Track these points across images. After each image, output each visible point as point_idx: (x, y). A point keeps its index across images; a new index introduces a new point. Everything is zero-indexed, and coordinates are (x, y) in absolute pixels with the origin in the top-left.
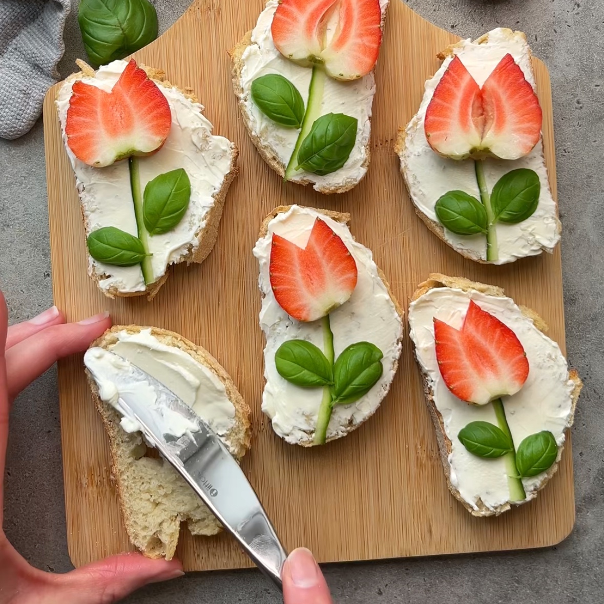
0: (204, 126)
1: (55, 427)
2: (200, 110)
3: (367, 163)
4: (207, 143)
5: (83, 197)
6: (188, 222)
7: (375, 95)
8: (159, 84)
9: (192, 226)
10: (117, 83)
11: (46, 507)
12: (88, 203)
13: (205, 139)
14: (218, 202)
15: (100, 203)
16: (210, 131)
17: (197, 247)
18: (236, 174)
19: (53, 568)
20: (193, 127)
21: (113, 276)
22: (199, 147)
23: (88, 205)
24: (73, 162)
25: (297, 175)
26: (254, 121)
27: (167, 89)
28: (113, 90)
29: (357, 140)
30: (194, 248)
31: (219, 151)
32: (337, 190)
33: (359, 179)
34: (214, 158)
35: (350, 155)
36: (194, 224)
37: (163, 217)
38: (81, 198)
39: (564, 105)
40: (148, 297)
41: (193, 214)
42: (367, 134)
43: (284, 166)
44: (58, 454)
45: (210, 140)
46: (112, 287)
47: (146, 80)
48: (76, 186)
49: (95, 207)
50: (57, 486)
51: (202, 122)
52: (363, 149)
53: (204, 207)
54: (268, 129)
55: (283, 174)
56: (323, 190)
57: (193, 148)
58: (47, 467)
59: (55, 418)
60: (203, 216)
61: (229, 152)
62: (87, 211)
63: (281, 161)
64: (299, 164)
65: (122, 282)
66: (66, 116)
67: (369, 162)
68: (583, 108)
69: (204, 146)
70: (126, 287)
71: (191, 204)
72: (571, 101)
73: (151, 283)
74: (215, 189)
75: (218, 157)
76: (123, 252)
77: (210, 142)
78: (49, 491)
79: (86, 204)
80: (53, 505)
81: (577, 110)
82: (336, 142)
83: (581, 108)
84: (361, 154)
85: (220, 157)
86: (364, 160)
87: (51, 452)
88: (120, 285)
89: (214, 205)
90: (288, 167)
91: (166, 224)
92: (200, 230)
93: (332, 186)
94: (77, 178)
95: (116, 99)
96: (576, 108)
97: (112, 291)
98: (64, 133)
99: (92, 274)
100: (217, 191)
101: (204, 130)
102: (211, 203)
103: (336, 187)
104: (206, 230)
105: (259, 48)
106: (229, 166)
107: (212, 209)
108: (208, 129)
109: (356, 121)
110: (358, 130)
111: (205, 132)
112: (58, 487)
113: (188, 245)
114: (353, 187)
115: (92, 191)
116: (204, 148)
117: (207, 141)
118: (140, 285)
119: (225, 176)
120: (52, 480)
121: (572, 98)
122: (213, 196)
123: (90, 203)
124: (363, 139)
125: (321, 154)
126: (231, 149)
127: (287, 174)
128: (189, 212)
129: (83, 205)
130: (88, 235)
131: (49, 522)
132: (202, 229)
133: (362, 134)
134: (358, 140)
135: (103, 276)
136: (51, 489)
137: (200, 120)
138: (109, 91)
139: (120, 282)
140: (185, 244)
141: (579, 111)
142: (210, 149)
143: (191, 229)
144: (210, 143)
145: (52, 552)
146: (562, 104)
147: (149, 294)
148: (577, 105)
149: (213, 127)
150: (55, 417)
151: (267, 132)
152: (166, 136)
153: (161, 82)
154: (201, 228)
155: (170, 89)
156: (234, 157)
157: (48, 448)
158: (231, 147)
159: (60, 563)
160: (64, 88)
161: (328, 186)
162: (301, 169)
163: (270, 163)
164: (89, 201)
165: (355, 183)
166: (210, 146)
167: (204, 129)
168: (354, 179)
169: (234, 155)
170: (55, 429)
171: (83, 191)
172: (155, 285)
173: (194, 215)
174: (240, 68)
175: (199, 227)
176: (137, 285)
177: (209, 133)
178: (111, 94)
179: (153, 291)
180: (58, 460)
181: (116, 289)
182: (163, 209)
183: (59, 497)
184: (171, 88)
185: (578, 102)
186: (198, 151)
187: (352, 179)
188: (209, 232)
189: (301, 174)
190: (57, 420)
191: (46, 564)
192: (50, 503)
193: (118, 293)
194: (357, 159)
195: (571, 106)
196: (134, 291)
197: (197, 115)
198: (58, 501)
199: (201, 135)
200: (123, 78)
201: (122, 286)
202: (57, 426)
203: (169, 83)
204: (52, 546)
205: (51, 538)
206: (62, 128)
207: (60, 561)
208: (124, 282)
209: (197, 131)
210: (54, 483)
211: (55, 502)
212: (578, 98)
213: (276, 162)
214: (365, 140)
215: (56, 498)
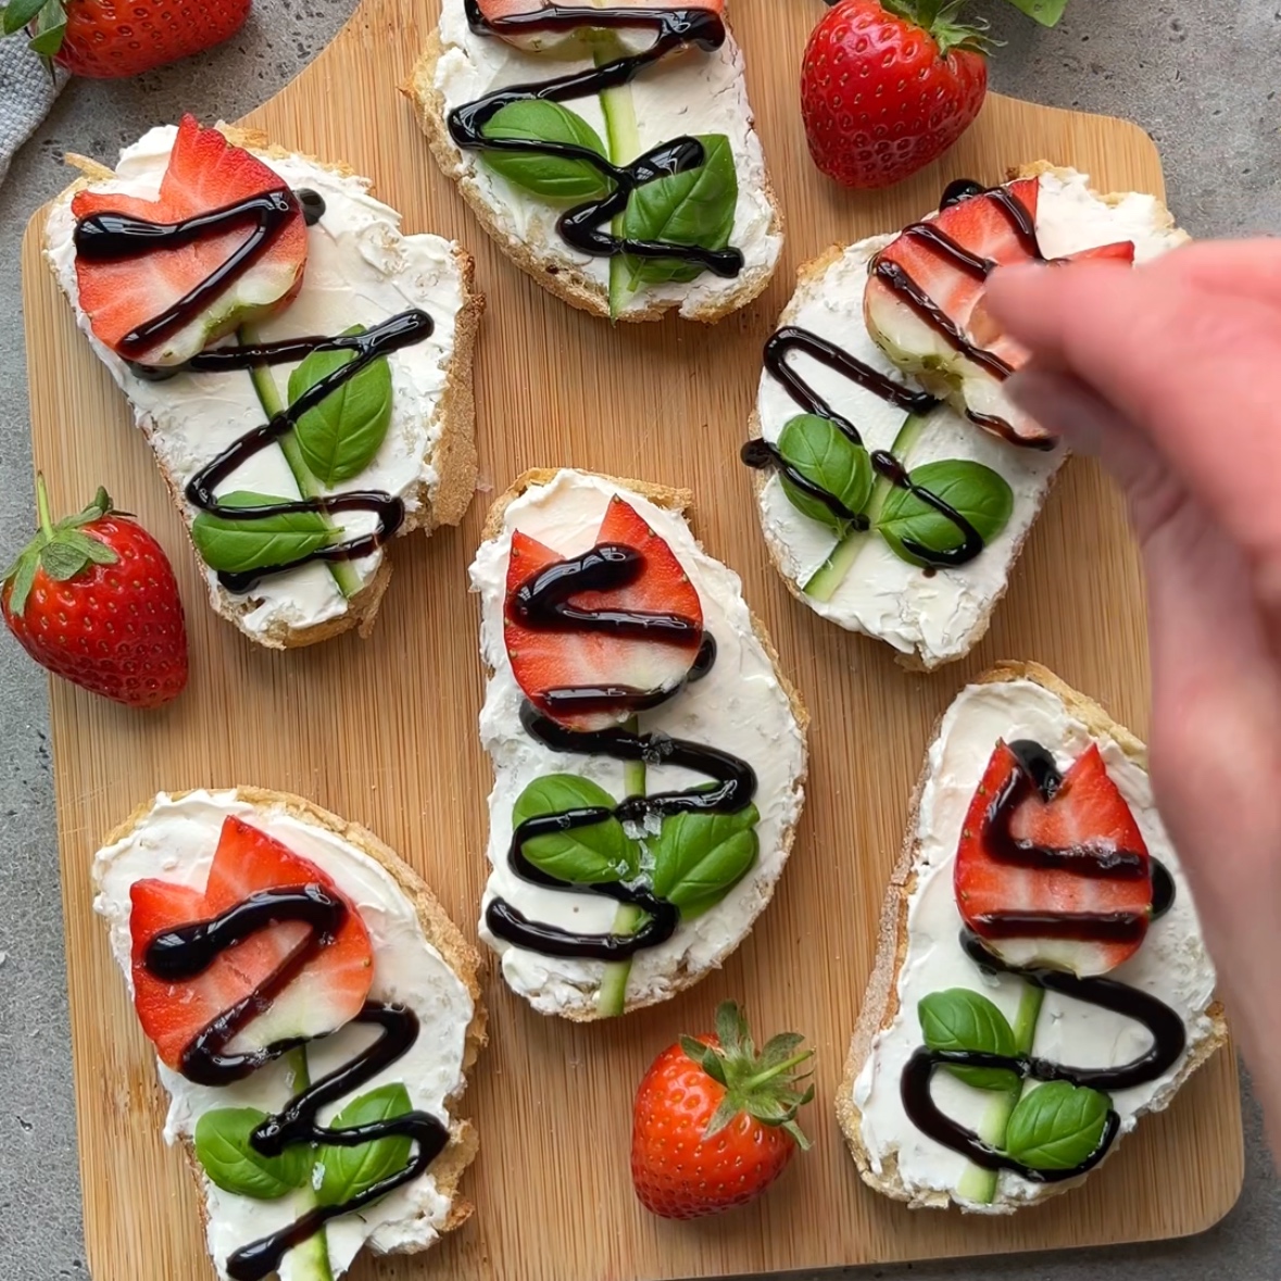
0: (382, 219)
1: (24, 801)
2: (365, 189)
3: (779, 224)
4: (398, 256)
5: (159, 442)
6: (401, 438)
7: (744, 72)
8: (261, 155)
9: (413, 443)
10: (166, 173)
11: (9, 985)
12: (172, 453)
13: (391, 248)
14: (457, 378)
15: (197, 447)
16: (397, 227)
17: (435, 484)
18: (482, 309)
19: (30, 1122)
20: (356, 228)
21: (268, 598)
22: (382, 268)
23: (173, 457)
24: (116, 374)
25: (636, 298)
26: (505, 214)
27: (279, 161)
28: (161, 192)
29: (739, 179)
30: (430, 491)
31: (426, 267)
32: (732, 302)
33: (772, 263)
34: (422, 285)
35: (736, 217)
36: (416, 437)
37: (340, 441)
38: (153, 447)
39: (1143, 33)
40: (360, 627)
41: (407, 415)
42: (757, 162)
43: (600, 290)
44: (33, 863)
45: (403, 247)
46: (273, 622)
47: (226, 150)
48: (137, 423)
49: (190, 458)
50: (32, 937)
51: (373, 212)
52: (760, 196)
53: (428, 393)
54: (540, 221)
55: (605, 308)
56: (702, 311)
57: (369, 273)
58: (10, 893)
59: (25, 782)
60: (430, 414)
61: (450, 261)
62: (174, 471)
63: (593, 281)
64: (633, 275)
65: (292, 605)
66: (75, 277)
67: (781, 219)
68: (1188, 40)
69: (391, 264)
70: (304, 614)
71: (397, 397)
72: (1159, 24)
73: (356, 591)
74: (441, 351)
75: (430, 279)
76: (279, 537)
77: (404, 251)
78: (15, 948)
79: (169, 457)
80: (26, 978)
81: (1173, 44)
82: (691, 194)
83: (1182, 38)
84: (760, 207)
85: (434, 279)
86: (769, 216)
87: (19, 859)
88: (290, 613)
89: (448, 385)
90: (610, 287)
91: (355, 452)
92: (433, 447)
93: (719, 297)
94: (133, 405)
95: (174, 210)
96: (1171, 39)
97: (276, 631)
98: (81, 316)
99: (223, 607)
100: (448, 353)
101: (383, 228)
102: (442, 382)
103: (729, 295)
104: (447, 444)
105: (465, 52)
106: (460, 294)
107: (447, 394)
108: (392, 223)
109: (723, 139)
110: (735, 159)
111: (386, 233)
112: (36, 938)
113: (417, 487)
114: (765, 285)
115: (174, 424)
116: (394, 268)
117: (396, 252)
118: (334, 602)
119: (456, 319)
120: (20, 923)
121: (1162, 16)
122: (441, 367)
123: (176, 453)
124: (752, 173)
125: (669, 232)
126: (451, 255)
127: (615, 304)
128: (397, 416)
129: (164, 461)
130: (190, 523)
131: (17, 1016)
132: (438, 441)
133: (747, 164)
134: (744, 180)
135: (248, 605)
136: (21, 942)
137: (369, 209)
138: (155, 197)
139: (288, 608)
140: (409, 486)
141: (1179, 45)
142: (409, 268)
143: (411, 451)
144: (404, 255)
145: (26, 1085)
146: (1140, 31)
147: (360, 622)
148: (1173, 32)
149: (400, 216)
150: (23, 779)
151: (541, 228)
152: (302, 256)
153: (265, 152)
154: (433, 441)
155: (286, 160)
156: (465, 272)
157: (10, 850)
158: (452, 252)
159: (46, 1111)
160: (54, 217)
161: (710, 301)
162: (641, 283)
163: (570, 294)
164: (174, 448)
165: (768, 274)
166: (407, 261)
167: (383, 226)
168: (761, 266)
169: (466, 266)
170: (25, 806)
171: (154, 430)
172: (365, 595)
173: (411, 418)
174: (437, 111)
175: (429, 439)
176: (328, 603)
177: (396, 234)
178: (159, 202)
179: (367, 613)
180: (34, 878)
181: (284, 626)
182: (338, 423)
183: (38, 961)
184: (289, 157)
185: (1175, 27)
186: (382, 278)
187: (756, 267)
188: (455, 449)
189: (645, 292)
190: (29, 786)
191: (16, 1114)
192: (20, 975)
193: (289, 634)
194: (754, 221)
195: (1160, 35)
196: (324, 620)
197: (358, 201)
198: (36, 971)
199: (379, 243)
200: (176, 159)
201: (294, 613)
202: (29, 799)
203: (280, 148)
204: (26, 1073)
205: (25, 1054)
206: (72, 305)
207: (47, 1107)
208: (298, 605)
209: (368, 235)
210: (26, 930)
211: (31, 971)
212: (1173, 17)
213: (582, 288)
214: (759, 174)
215: (33, 962)
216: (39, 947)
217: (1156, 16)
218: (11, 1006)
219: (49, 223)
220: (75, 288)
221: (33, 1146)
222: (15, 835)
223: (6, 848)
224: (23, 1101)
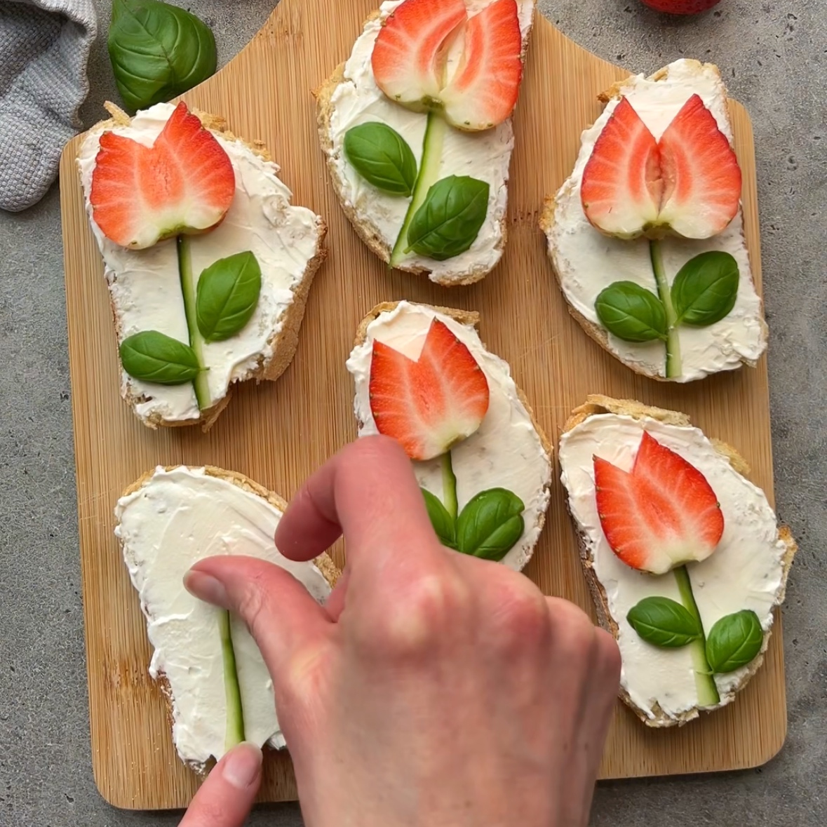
0: (280, 193)
1: (76, 604)
2: (274, 171)
3: (502, 244)
4: (284, 217)
5: (115, 290)
6: (257, 325)
7: (513, 152)
8: (219, 136)
9: (263, 330)
10: (161, 133)
12: (121, 298)
13: (281, 212)
14: (298, 297)
15: (137, 299)
16: (288, 201)
17: (270, 358)
18: (324, 259)
19: (72, 797)
20: (264, 194)
21: (155, 398)
22: (273, 222)
23: (121, 301)
24: (100, 243)
25: (407, 260)
26: (348, 187)
27: (229, 142)
28: (155, 144)
29: (488, 212)
30: (265, 360)
31: (299, 227)
32: (461, 280)
33: (491, 265)
34: (294, 237)
35: (480, 233)
36: (266, 327)
37: (222, 318)
38: (111, 291)
39: (772, 164)
40: (203, 426)
41: (264, 313)
42: (502, 205)
43: (388, 248)
44: (80, 642)
46: (153, 413)
47: (200, 131)
48: (105, 275)
49: (130, 304)
50: (78, 686)
51: (276, 187)
52: (497, 225)
53: (279, 304)
54: (366, 197)
55: (387, 259)
56: (442, 280)
57: (265, 222)
58: (65, 659)
59: (76, 593)
60: (278, 316)
61: (314, 228)
62: (119, 309)
63: (385, 242)
64: (410, 245)
65: (167, 406)
66: (91, 179)
67: (504, 242)
68: (798, 169)
69: (278, 221)
70: (173, 413)
71: (262, 300)
72: (782, 158)
73: (207, 407)
74: (294, 279)
75: (299, 235)
76: (169, 365)
77: (288, 214)
78: (67, 692)
79: (118, 300)
80: (73, 711)
81: (789, 171)
82: (460, 215)
83: (795, 168)
84: (495, 231)
85: (301, 236)
86: (499, 239)
87: (71, 639)
88: (165, 410)
89: (293, 301)
90: (394, 249)
91: (228, 327)
92: (275, 336)
93: (454, 275)
94: (105, 264)
95: (160, 157)
96: (788, 169)
97: (154, 418)
98: (88, 202)
99: (127, 396)
100: (297, 282)
101: (279, 199)
102: (290, 299)
103: (460, 276)
104: (283, 336)
105: (355, 86)
106: (315, 248)
107: (291, 307)
108: (286, 197)
109: (487, 186)
110: (490, 199)
111: (281, 202)
112: (80, 687)
113: (258, 356)
114: (483, 277)
115: (127, 281)
116: (280, 223)
117: (284, 214)
118: (193, 410)
119: (308, 262)
120: (70, 678)
121: (783, 155)
122: (292, 289)
123: (123, 298)
124: (496, 210)
125: (439, 231)
126: (316, 224)
127: (393, 259)
128: (259, 311)
129: (115, 301)
130: (121, 342)
131: (67, 734)
132: (277, 333)
133: (496, 204)
134: (491, 213)
135: (142, 398)
136: (71, 689)
137: (275, 185)
138: (150, 145)
139: (164, 407)
140: (254, 355)
141: (793, 172)
142: (288, 225)
143: (261, 334)
144: (288, 217)
145: (71, 775)
146: (769, 162)
147: (204, 423)
148: (789, 164)
149: (292, 194)
150: (75, 591)
151: (365, 202)
152: (228, 206)
153: (221, 134)
154: (275, 333)
155: (233, 143)
156: (321, 236)
157: (66, 633)
158: (316, 222)
159: (82, 791)
160: (88, 141)
161: (449, 276)
162: (412, 252)
163: (369, 244)
164: (123, 295)
165: (487, 271)
166: (288, 221)
167: (280, 197)
168: (485, 266)
169: (321, 232)
170: (76, 607)
171: (114, 281)
172: (213, 410)
173: (266, 315)
174: (328, 114)
175: (273, 331)
176: (188, 410)
177: (286, 203)
178: (153, 149)
179: (210, 420)
180: (80, 651)
181: (159, 417)
182: (223, 307)
183: (81, 701)
184: (235, 141)
185: (791, 161)
186: (271, 227)
187: (481, 265)
188: (286, 339)
189: (413, 258)
190: (79, 595)
191: (64, 792)
192: (69, 709)
193: (161, 421)
194: (489, 238)
195: (782, 166)
196: (184, 419)
197: (270, 179)
198: (79, 706)
199: (275, 206)
200: (169, 127)
201: (167, 411)
202: (78, 603)
203: (231, 134)
204: (71, 767)
205: (71, 756)
206: (85, 195)
207: (83, 788)
208: (171, 407)
209: (270, 200)
210: (74, 682)
211: (76, 707)
212: (791, 155)
213: (378, 243)
214: (500, 212)
215: (78, 701)
216: (82, 692)
217: (780, 154)
218: (63, 727)
219: (85, 143)
220: (90, 186)
221: (74, 812)
222: (70, 625)
223: (63, 632)
224: (68, 784)
